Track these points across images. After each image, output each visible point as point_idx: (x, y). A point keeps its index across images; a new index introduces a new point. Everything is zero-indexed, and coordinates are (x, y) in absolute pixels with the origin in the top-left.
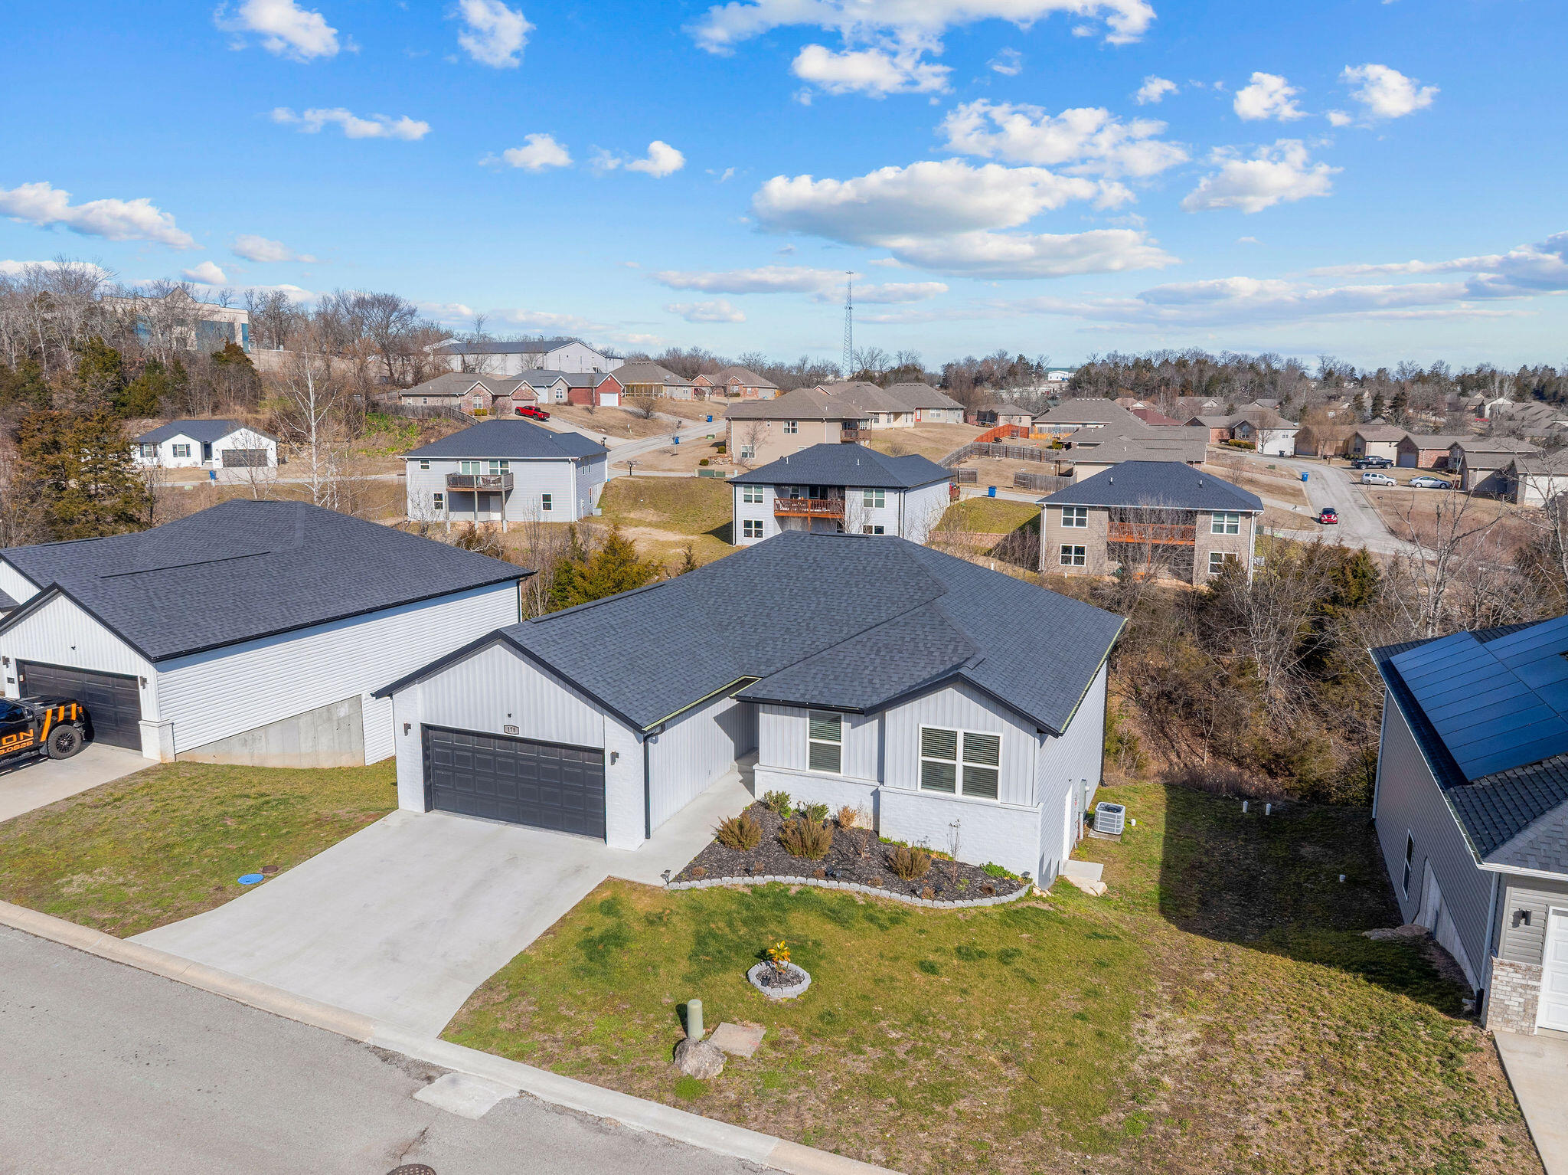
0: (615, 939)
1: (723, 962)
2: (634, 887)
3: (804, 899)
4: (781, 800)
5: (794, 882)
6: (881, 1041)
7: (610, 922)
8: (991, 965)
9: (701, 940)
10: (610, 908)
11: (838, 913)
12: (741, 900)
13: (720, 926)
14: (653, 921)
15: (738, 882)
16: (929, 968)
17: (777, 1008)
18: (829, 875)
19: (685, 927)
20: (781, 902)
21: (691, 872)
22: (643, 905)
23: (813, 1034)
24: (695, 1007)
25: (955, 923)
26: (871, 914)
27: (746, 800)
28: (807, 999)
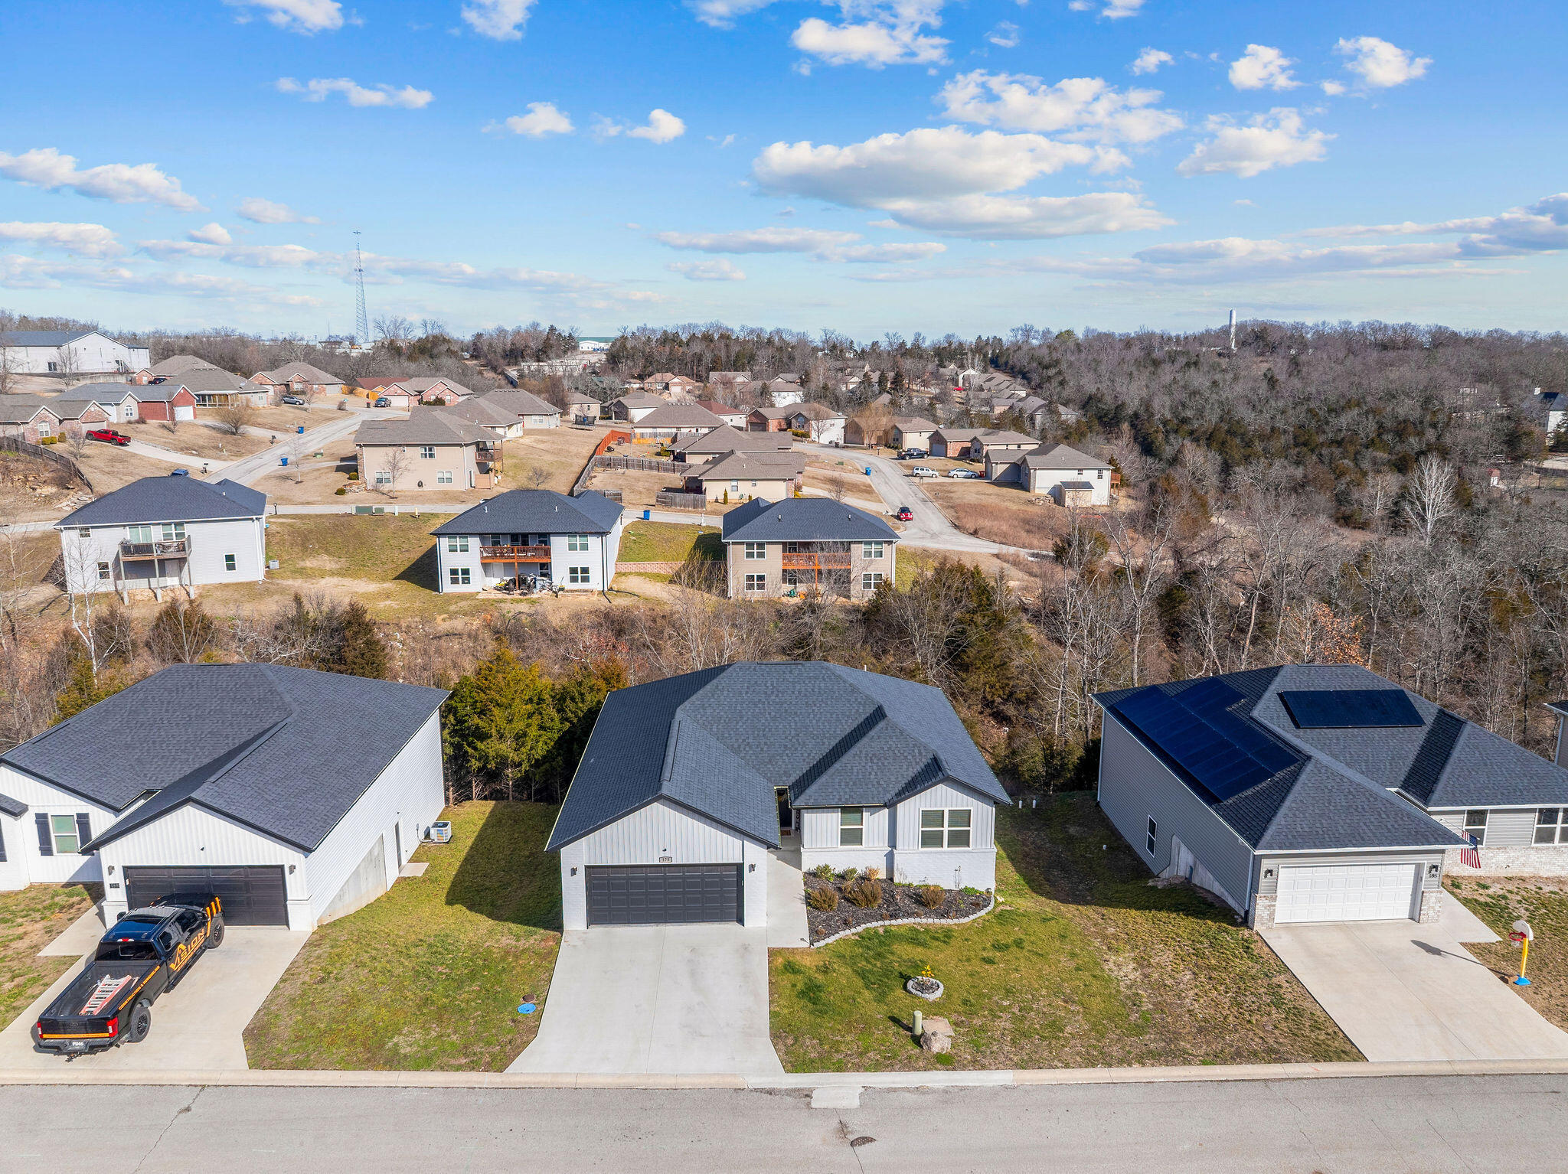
4: (826, 870)
5: (877, 925)
7: (801, 978)
9: (865, 977)
10: (792, 969)
14: (826, 971)
20: (881, 940)
21: (816, 933)
22: (809, 962)
27: (797, 874)
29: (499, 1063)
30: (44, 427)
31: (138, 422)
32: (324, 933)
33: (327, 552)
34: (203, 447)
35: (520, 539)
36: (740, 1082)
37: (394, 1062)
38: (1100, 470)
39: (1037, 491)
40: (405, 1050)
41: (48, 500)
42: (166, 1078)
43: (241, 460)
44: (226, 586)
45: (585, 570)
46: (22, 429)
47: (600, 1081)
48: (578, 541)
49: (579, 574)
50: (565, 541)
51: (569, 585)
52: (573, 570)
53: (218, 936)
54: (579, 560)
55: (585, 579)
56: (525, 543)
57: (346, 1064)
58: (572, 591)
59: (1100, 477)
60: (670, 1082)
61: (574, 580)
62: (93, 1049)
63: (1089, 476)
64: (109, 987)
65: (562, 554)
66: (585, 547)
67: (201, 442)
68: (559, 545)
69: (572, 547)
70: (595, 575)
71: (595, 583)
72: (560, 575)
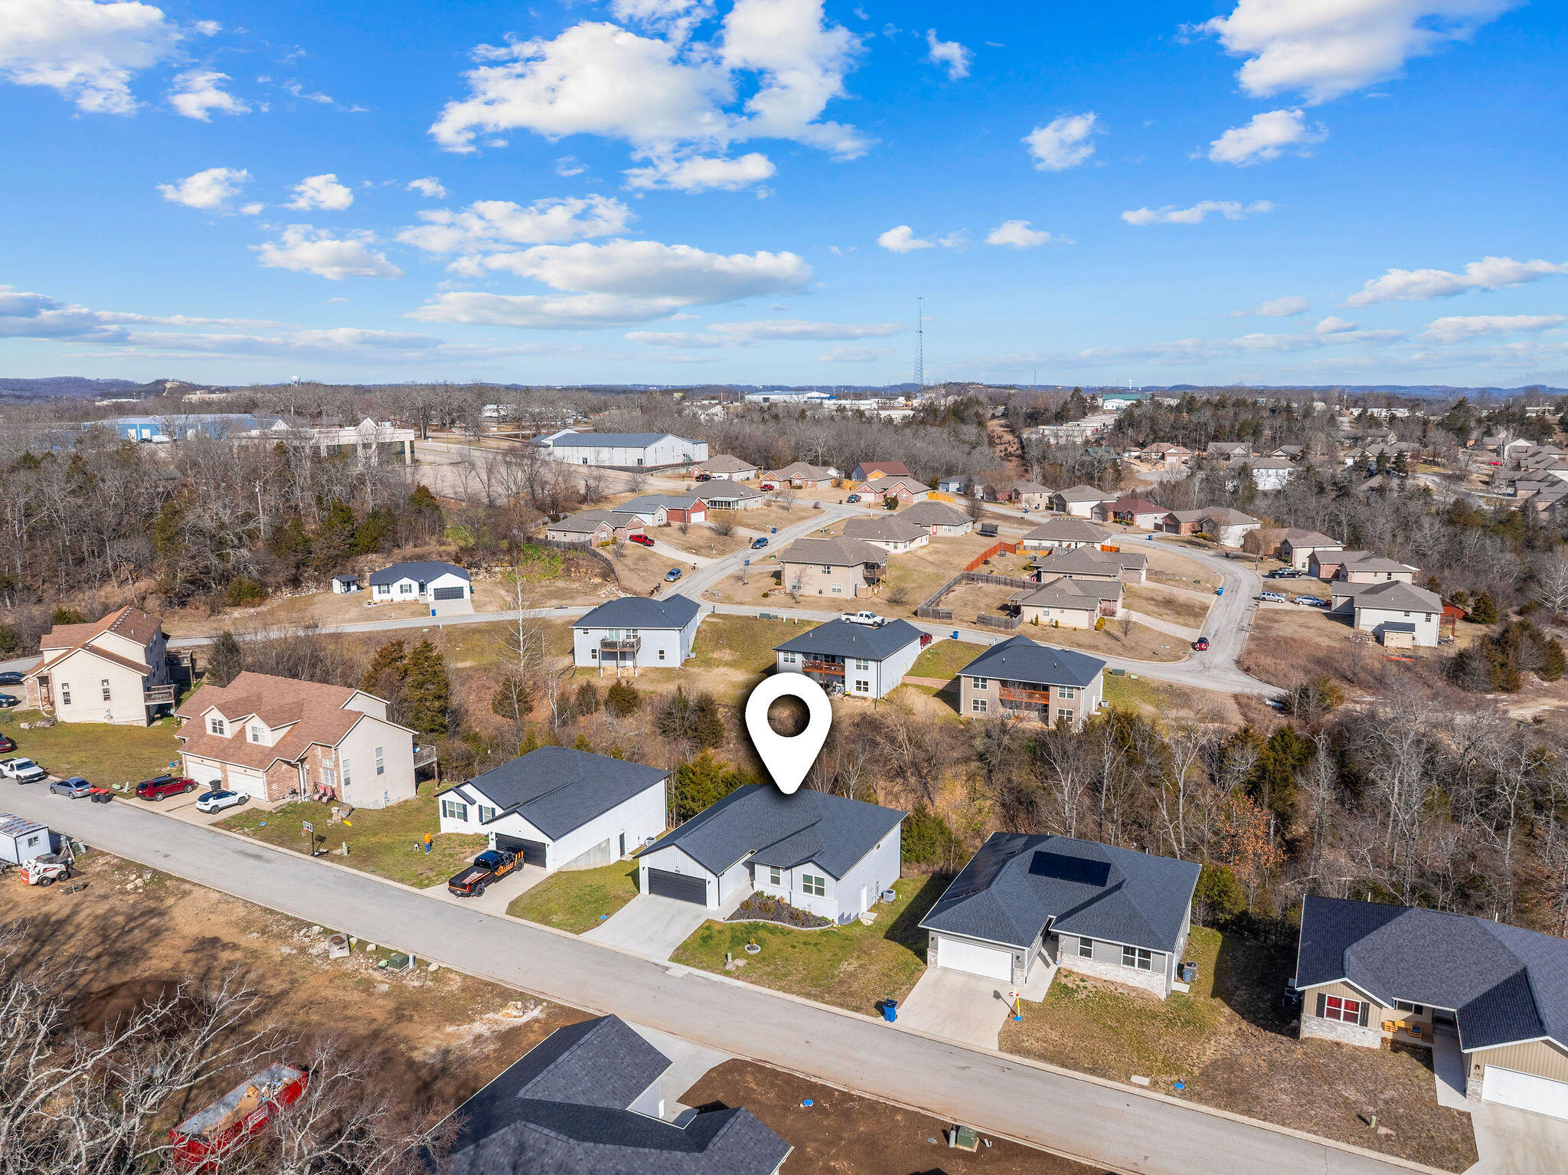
0: (710, 937)
1: (739, 944)
2: (715, 922)
3: (764, 927)
4: (762, 892)
5: (761, 921)
6: (775, 964)
7: (708, 932)
8: (811, 947)
9: (733, 938)
10: (708, 928)
11: (773, 931)
12: (745, 927)
13: (739, 934)
14: (720, 932)
15: (745, 921)
16: (794, 947)
17: (750, 956)
18: (772, 919)
19: (728, 934)
20: (756, 927)
21: (731, 918)
22: (717, 927)
23: (759, 962)
24: (729, 955)
25: (806, 934)
26: (782, 931)
27: (752, 892)
28: (759, 954)
29: (578, 933)
30: (603, 535)
31: (665, 525)
32: (558, 875)
33: (731, 648)
34: (700, 547)
35: (831, 659)
36: (648, 959)
37: (548, 923)
38: (1429, 614)
39: (1361, 628)
40: (554, 920)
41: (596, 586)
42: (480, 910)
43: (723, 558)
44: (657, 669)
45: (866, 683)
46: (588, 537)
47: (605, 946)
48: (862, 663)
49: (862, 685)
50: (854, 662)
51: (854, 692)
52: (858, 683)
53: (520, 867)
54: (862, 675)
55: (866, 690)
56: (834, 661)
57: (534, 920)
58: (854, 697)
59: (1428, 620)
60: (627, 952)
61: (859, 689)
62: (462, 895)
63: (1416, 618)
64: (475, 876)
65: (852, 671)
66: (866, 668)
67: (701, 543)
68: (850, 664)
69: (858, 667)
70: (872, 686)
71: (871, 694)
72: (850, 686)
